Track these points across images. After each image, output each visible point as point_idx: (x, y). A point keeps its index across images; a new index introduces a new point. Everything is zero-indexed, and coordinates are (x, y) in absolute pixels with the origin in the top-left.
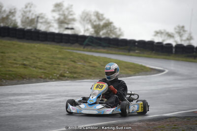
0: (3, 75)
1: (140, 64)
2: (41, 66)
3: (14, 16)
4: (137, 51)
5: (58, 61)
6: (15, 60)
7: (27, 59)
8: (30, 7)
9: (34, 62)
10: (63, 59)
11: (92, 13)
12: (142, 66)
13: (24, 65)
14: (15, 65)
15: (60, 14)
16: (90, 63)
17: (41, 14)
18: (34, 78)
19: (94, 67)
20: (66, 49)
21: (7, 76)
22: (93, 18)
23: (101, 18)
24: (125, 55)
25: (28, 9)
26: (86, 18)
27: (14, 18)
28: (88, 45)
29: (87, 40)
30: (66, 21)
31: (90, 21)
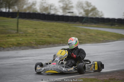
0: (38, 42)
2: (59, 36)
3: (35, 6)
4: (116, 25)
5: (69, 33)
6: (43, 33)
7: (50, 32)
9: (55, 34)
10: (72, 31)
12: (121, 35)
14: (44, 36)
15: (64, 4)
16: (88, 33)
17: (52, 4)
18: (56, 43)
19: (91, 36)
20: (72, 25)
21: (41, 43)
22: (85, 5)
23: (89, 5)
24: (109, 28)
26: (80, 5)
27: (35, 7)
28: (85, 22)
29: (84, 19)
30: (68, 8)
31: (82, 7)
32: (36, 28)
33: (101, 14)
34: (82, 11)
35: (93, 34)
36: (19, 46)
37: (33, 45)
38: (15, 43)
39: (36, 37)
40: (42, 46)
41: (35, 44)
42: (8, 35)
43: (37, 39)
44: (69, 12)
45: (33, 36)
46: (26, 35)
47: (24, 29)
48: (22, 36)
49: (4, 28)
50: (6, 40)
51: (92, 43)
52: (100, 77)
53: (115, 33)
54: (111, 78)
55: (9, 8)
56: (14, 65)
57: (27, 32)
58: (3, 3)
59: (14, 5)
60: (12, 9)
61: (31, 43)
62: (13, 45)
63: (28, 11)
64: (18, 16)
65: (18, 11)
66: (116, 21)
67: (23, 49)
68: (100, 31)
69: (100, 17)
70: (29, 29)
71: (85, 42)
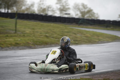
0: (36, 42)
1: (115, 35)
2: (56, 37)
4: (112, 27)
5: (66, 34)
6: (41, 33)
7: (47, 33)
8: (43, 1)
9: (52, 35)
10: (68, 32)
11: (80, 4)
12: (116, 36)
13: (46, 36)
14: (41, 37)
15: (61, 6)
16: (84, 34)
17: (50, 5)
18: (53, 44)
19: (87, 37)
21: (38, 43)
22: (81, 7)
23: (85, 7)
24: (104, 29)
25: (42, 3)
26: (76, 7)
27: (33, 9)
28: (81, 24)
29: (81, 21)
30: (64, 9)
31: (79, 9)
32: (33, 29)
33: (96, 16)
34: (78, 13)
35: (88, 35)
36: (17, 46)
37: (31, 45)
38: (13, 43)
39: (34, 37)
40: (39, 46)
41: (33, 44)
42: (6, 35)
43: (35, 39)
44: (66, 14)
45: (30, 36)
46: (24, 36)
47: (22, 29)
48: (20, 36)
49: (3, 29)
50: (4, 39)
51: (88, 44)
52: (95, 77)
53: (110, 35)
54: (105, 78)
55: (8, 9)
56: (12, 64)
57: (24, 32)
58: (2, 4)
59: (13, 6)
60: (11, 10)
61: (28, 43)
62: (11, 45)
63: (26, 12)
64: (16, 17)
65: (17, 11)
66: (111, 23)
67: (20, 49)
68: (96, 32)
69: (95, 19)
70: (26, 29)
71: (81, 43)
